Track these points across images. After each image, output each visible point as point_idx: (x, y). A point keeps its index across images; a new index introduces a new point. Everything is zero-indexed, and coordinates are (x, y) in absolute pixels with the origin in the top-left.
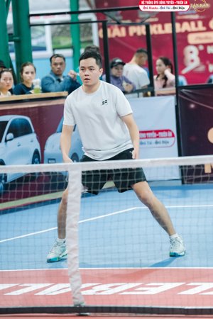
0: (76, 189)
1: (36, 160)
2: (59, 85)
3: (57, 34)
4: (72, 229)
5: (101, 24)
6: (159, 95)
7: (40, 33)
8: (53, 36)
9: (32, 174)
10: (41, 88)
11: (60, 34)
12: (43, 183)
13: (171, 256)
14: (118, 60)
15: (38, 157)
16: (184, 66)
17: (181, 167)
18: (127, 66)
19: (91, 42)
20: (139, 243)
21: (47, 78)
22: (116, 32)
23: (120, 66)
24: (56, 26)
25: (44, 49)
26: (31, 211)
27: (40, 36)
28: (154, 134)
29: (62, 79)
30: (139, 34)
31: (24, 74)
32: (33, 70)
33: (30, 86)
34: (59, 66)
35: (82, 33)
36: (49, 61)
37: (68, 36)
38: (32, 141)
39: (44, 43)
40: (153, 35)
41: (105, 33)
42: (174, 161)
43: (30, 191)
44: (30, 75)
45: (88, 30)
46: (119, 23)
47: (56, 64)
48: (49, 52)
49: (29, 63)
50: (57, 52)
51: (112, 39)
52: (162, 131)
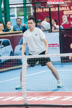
0: (25, 65)
1: (12, 55)
2: (19, 29)
3: (19, 11)
4: (24, 78)
5: (34, 7)
6: (53, 32)
7: (13, 11)
8: (17, 12)
9: (10, 59)
10: (13, 30)
11: (20, 11)
12: (14, 63)
13: (58, 87)
14: (40, 20)
15: (12, 54)
16: (62, 22)
17: (61, 57)
18: (42, 22)
19: (30, 14)
20: (47, 83)
21: (15, 26)
22: (39, 10)
23: (40, 22)
24: (18, 8)
25: (14, 16)
26: (10, 72)
27: (13, 12)
28: (52, 46)
29: (20, 26)
30: (47, 11)
31: (7, 25)
32: (10, 23)
33: (9, 29)
34: (19, 22)
35: (27, 11)
36: (16, 20)
37: (22, 12)
38: (10, 48)
39: (14, 14)
40: (52, 11)
41: (35, 11)
42: (59, 55)
43: (9, 65)
44: (9, 25)
45: (29, 10)
46: (40, 7)
47: (18, 21)
48: (16, 17)
49: (9, 21)
50: (19, 17)
51: (37, 13)
52: (55, 44)
